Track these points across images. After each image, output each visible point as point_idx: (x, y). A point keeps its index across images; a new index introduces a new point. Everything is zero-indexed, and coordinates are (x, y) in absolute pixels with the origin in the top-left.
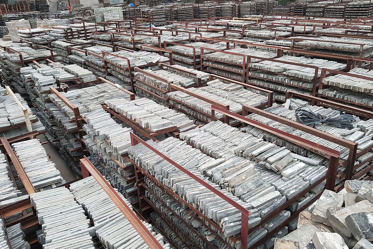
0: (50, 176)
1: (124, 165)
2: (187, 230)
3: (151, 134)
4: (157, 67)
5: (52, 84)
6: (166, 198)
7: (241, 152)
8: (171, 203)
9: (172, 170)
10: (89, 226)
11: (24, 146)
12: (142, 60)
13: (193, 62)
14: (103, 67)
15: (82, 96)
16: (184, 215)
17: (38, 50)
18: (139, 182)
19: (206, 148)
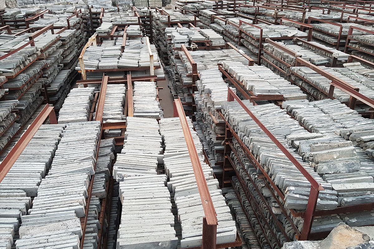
0: (151, 111)
1: (217, 121)
2: (259, 198)
3: (251, 97)
4: (291, 42)
5: (184, 43)
6: (246, 160)
7: (348, 135)
8: (249, 167)
9: (256, 130)
10: (159, 153)
11: (142, 85)
12: (277, 33)
13: (337, 43)
14: (237, 37)
15: (206, 57)
16: (258, 181)
17: (186, 15)
18: (227, 141)
19: (307, 122)
